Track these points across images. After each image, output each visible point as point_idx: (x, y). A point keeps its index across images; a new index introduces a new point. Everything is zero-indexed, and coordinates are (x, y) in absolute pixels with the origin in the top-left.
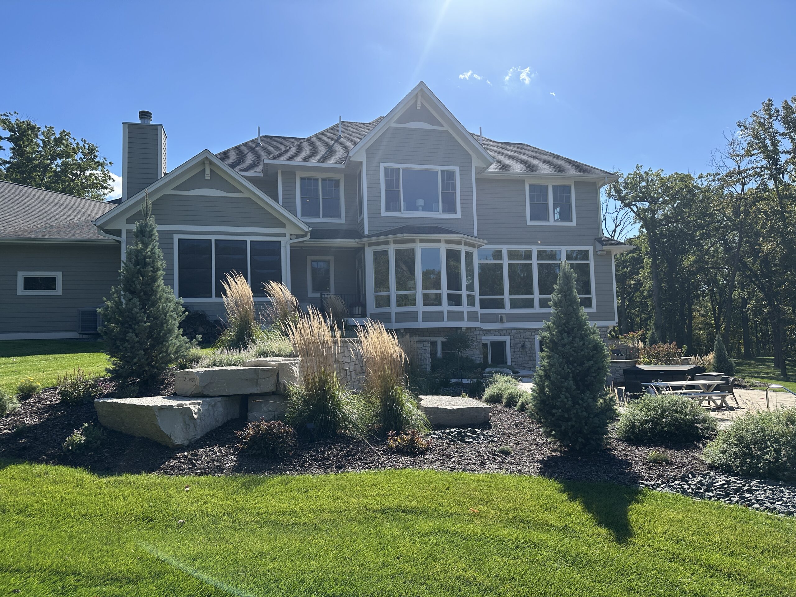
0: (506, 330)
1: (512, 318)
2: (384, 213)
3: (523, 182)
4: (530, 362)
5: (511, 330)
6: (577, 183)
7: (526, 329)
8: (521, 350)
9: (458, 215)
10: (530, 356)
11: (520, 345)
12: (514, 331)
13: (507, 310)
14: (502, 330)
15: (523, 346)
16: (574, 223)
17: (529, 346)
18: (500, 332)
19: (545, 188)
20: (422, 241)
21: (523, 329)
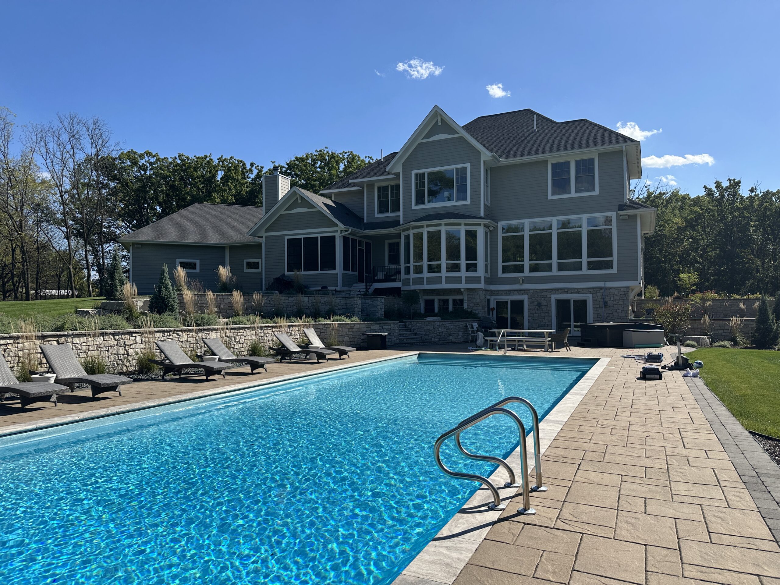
0: (524, 290)
1: (529, 280)
2: (414, 207)
3: (546, 162)
4: (546, 318)
5: (529, 290)
6: (601, 155)
7: (543, 290)
8: (537, 307)
9: (469, 202)
10: (545, 313)
11: (536, 303)
12: (531, 292)
13: (527, 273)
14: (521, 290)
15: (539, 305)
16: (597, 192)
17: (545, 304)
18: (519, 292)
19: (568, 164)
20: (428, 226)
21: (540, 290)
